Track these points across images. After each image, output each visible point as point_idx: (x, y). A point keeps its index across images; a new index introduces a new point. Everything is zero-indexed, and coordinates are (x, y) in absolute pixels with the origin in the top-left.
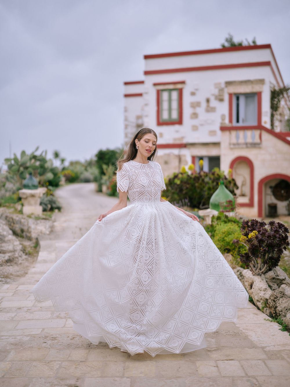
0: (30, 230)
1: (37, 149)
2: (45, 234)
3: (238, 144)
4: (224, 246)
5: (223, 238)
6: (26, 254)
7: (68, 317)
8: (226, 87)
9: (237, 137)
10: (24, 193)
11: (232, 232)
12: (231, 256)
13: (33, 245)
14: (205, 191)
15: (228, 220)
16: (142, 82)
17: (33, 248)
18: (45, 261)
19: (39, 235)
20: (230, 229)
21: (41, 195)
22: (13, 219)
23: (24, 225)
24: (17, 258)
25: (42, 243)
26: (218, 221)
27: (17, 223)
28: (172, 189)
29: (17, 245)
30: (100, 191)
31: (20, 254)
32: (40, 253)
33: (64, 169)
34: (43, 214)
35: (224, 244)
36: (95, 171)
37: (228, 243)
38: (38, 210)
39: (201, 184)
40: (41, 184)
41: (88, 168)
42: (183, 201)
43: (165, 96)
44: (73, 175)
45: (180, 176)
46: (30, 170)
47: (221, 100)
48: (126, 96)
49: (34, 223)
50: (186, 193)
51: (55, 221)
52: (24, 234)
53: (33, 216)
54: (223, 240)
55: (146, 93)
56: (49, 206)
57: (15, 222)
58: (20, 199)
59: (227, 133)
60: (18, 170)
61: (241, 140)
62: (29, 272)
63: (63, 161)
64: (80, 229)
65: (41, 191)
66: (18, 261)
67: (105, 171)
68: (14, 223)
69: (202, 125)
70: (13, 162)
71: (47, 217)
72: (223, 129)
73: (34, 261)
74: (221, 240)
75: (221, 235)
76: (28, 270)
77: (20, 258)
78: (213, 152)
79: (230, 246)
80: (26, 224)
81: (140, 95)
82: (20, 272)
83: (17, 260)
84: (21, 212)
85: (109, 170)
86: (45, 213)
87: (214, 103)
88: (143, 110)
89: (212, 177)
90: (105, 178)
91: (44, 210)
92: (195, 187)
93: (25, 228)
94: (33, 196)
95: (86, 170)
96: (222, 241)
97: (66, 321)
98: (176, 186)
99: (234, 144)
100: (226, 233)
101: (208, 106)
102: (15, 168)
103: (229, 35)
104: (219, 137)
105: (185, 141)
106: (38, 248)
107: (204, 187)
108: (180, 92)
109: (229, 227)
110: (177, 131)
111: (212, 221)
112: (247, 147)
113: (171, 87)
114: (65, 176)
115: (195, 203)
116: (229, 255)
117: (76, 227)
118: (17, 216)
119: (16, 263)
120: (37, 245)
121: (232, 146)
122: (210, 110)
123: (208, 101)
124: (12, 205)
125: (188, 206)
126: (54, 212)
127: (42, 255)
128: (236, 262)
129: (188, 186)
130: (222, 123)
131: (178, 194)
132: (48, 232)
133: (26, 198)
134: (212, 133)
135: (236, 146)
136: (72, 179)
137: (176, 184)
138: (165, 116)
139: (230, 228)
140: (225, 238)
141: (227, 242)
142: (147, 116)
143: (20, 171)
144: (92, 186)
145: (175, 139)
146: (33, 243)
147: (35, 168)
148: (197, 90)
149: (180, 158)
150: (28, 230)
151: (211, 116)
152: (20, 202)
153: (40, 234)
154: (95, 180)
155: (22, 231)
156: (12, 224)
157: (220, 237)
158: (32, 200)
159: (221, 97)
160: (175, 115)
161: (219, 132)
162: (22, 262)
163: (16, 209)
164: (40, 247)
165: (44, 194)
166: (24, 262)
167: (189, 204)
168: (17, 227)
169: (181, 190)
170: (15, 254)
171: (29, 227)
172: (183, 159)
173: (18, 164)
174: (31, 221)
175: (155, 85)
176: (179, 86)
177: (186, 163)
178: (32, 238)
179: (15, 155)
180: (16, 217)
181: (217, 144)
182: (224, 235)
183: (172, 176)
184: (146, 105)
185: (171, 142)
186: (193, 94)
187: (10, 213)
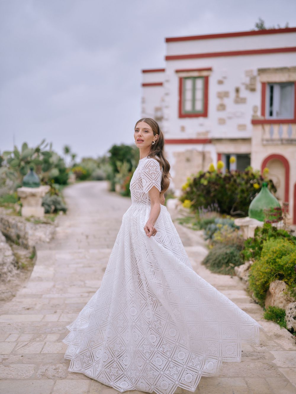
0: (27, 236)
1: (43, 142)
2: (44, 242)
3: (272, 140)
4: (275, 270)
5: (274, 259)
6: (18, 268)
7: (58, 377)
8: (259, 74)
9: (271, 133)
10: (23, 192)
11: (286, 251)
12: (284, 283)
13: (29, 255)
14: (237, 194)
15: (277, 234)
16: (163, 70)
17: (28, 260)
18: (40, 279)
19: (37, 243)
20: (283, 248)
21: (44, 195)
22: (8, 222)
23: (20, 230)
24: (5, 273)
25: (39, 254)
26: (264, 235)
27: (13, 228)
28: (198, 190)
29: (8, 256)
30: (113, 190)
31: (10, 269)
32: (36, 268)
33: (75, 165)
34: (45, 217)
35: (275, 267)
36: (108, 168)
37: (281, 267)
38: (39, 212)
39: (233, 186)
40: (44, 182)
41: (101, 165)
42: (212, 205)
43: (188, 84)
44: (84, 172)
45: (207, 175)
46: (32, 165)
47: (253, 90)
48: (145, 85)
49: (32, 228)
50: (214, 196)
51: (57, 226)
52: (20, 240)
53: (32, 219)
54: (275, 262)
55: (167, 81)
56: (53, 208)
57: (11, 226)
58: (19, 198)
59: (260, 127)
60: (19, 165)
61: (276, 136)
62: (18, 293)
63: (74, 156)
64: (87, 237)
65: (43, 190)
66: (7, 277)
67: (119, 168)
68: (9, 227)
69: (230, 118)
70: (13, 156)
71: (50, 221)
72: (255, 122)
73: (26, 278)
74: (270, 262)
75: (271, 255)
76: (17, 290)
77: (9, 274)
78: (243, 149)
79: (283, 271)
80: (23, 228)
81: (160, 84)
82: (6, 294)
83: (5, 276)
84: (19, 214)
85: (124, 167)
86: (48, 215)
87: (244, 93)
88: (163, 100)
89: (245, 177)
90: (119, 176)
91: (47, 212)
92: (226, 189)
93: (22, 234)
94: (33, 195)
95: (99, 167)
96: (272, 264)
97: (55, 384)
98: (202, 187)
99: (267, 140)
100: (278, 253)
101: (237, 97)
102: (16, 162)
103: (260, 20)
104: (250, 131)
105: (210, 136)
106: (34, 259)
107: (236, 189)
108: (206, 80)
109: (281, 245)
110: (201, 125)
111: (256, 235)
112: (282, 144)
113: (196, 74)
114: (76, 173)
115: (225, 207)
116: (281, 283)
117: (82, 234)
118: (14, 219)
119: (3, 281)
120: (33, 256)
121: (265, 142)
122: (239, 101)
123: (237, 90)
124: (11, 205)
125: (217, 211)
126: (58, 214)
127: (38, 270)
128: (292, 293)
129: (217, 187)
130: (253, 116)
131: (204, 197)
132: (48, 240)
133: (25, 198)
134: (242, 127)
135: (270, 142)
136: (83, 177)
137: (202, 184)
138: (188, 107)
139: (284, 246)
140: (277, 260)
141: (279, 265)
142: (167, 107)
143: (21, 166)
144: (105, 185)
145: (199, 134)
146: (30, 253)
147: (38, 163)
148: (225, 78)
149: (204, 155)
150: (24, 236)
151: (241, 108)
152: (19, 203)
153: (39, 242)
154: (109, 178)
155: (18, 237)
156: (8, 228)
157: (270, 258)
158: (32, 200)
159: (253, 87)
160: (199, 106)
161: (250, 126)
162: (11, 279)
163: (15, 210)
164: (36, 260)
165: (47, 193)
166: (13, 279)
167: (219, 209)
168: (13, 233)
169: (208, 192)
170: (3, 269)
171: (26, 233)
172: (207, 156)
173: (18, 158)
174: (29, 225)
175: (177, 71)
176: (205, 74)
177: (211, 160)
178: (29, 246)
179: (15, 147)
180: (12, 220)
181: (247, 140)
182: (275, 255)
183: (197, 175)
184: (167, 94)
185: (194, 136)
186: (220, 82)
187: (7, 214)
